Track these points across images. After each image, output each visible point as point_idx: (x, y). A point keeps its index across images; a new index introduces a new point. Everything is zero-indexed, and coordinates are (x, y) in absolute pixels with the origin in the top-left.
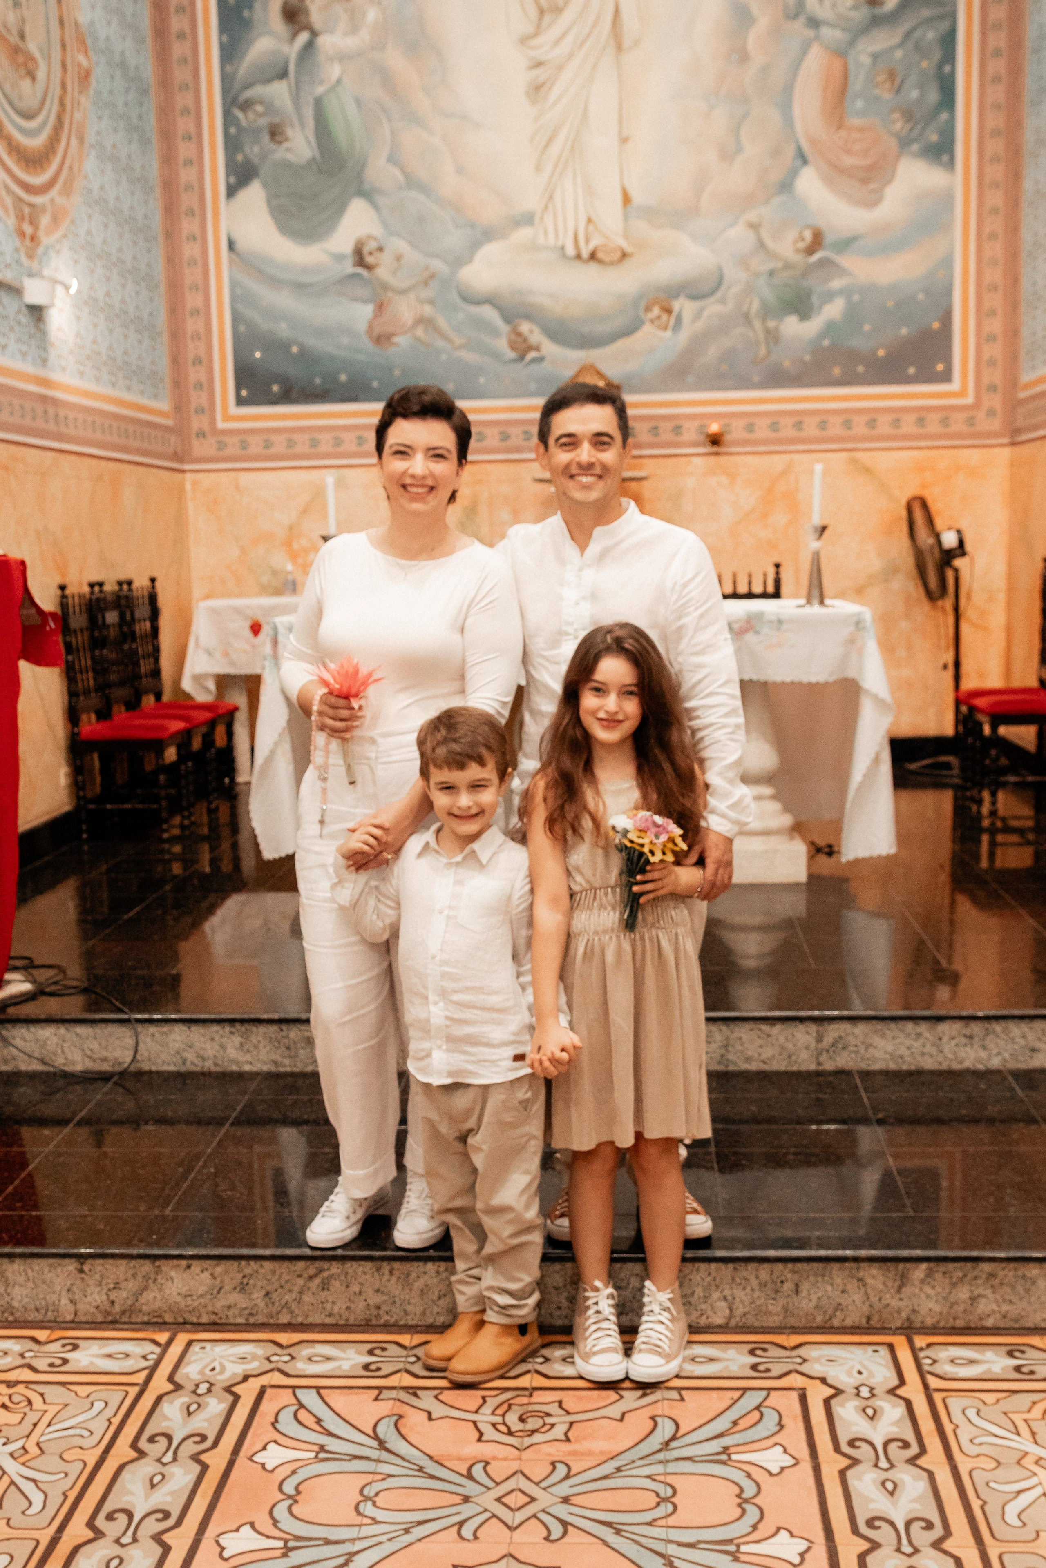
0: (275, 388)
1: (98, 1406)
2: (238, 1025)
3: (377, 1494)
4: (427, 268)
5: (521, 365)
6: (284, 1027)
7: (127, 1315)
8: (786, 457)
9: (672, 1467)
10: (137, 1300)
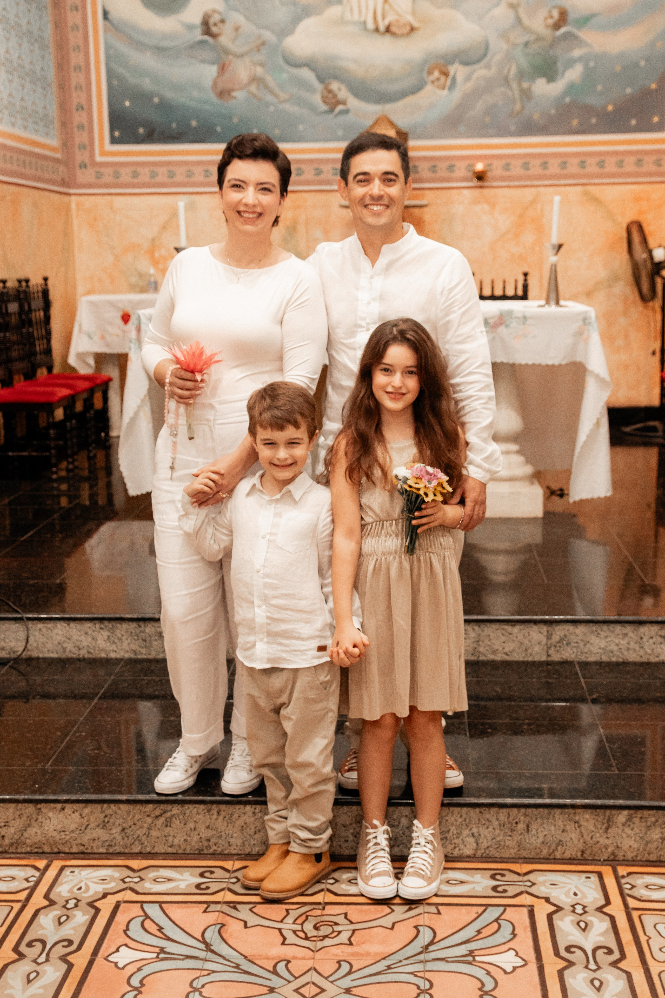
0: (141, 130)
2: (106, 623)
3: (203, 986)
4: (259, 37)
5: (331, 116)
6: (141, 624)
7: (15, 845)
8: (534, 190)
9: (430, 966)
10: (22, 835)
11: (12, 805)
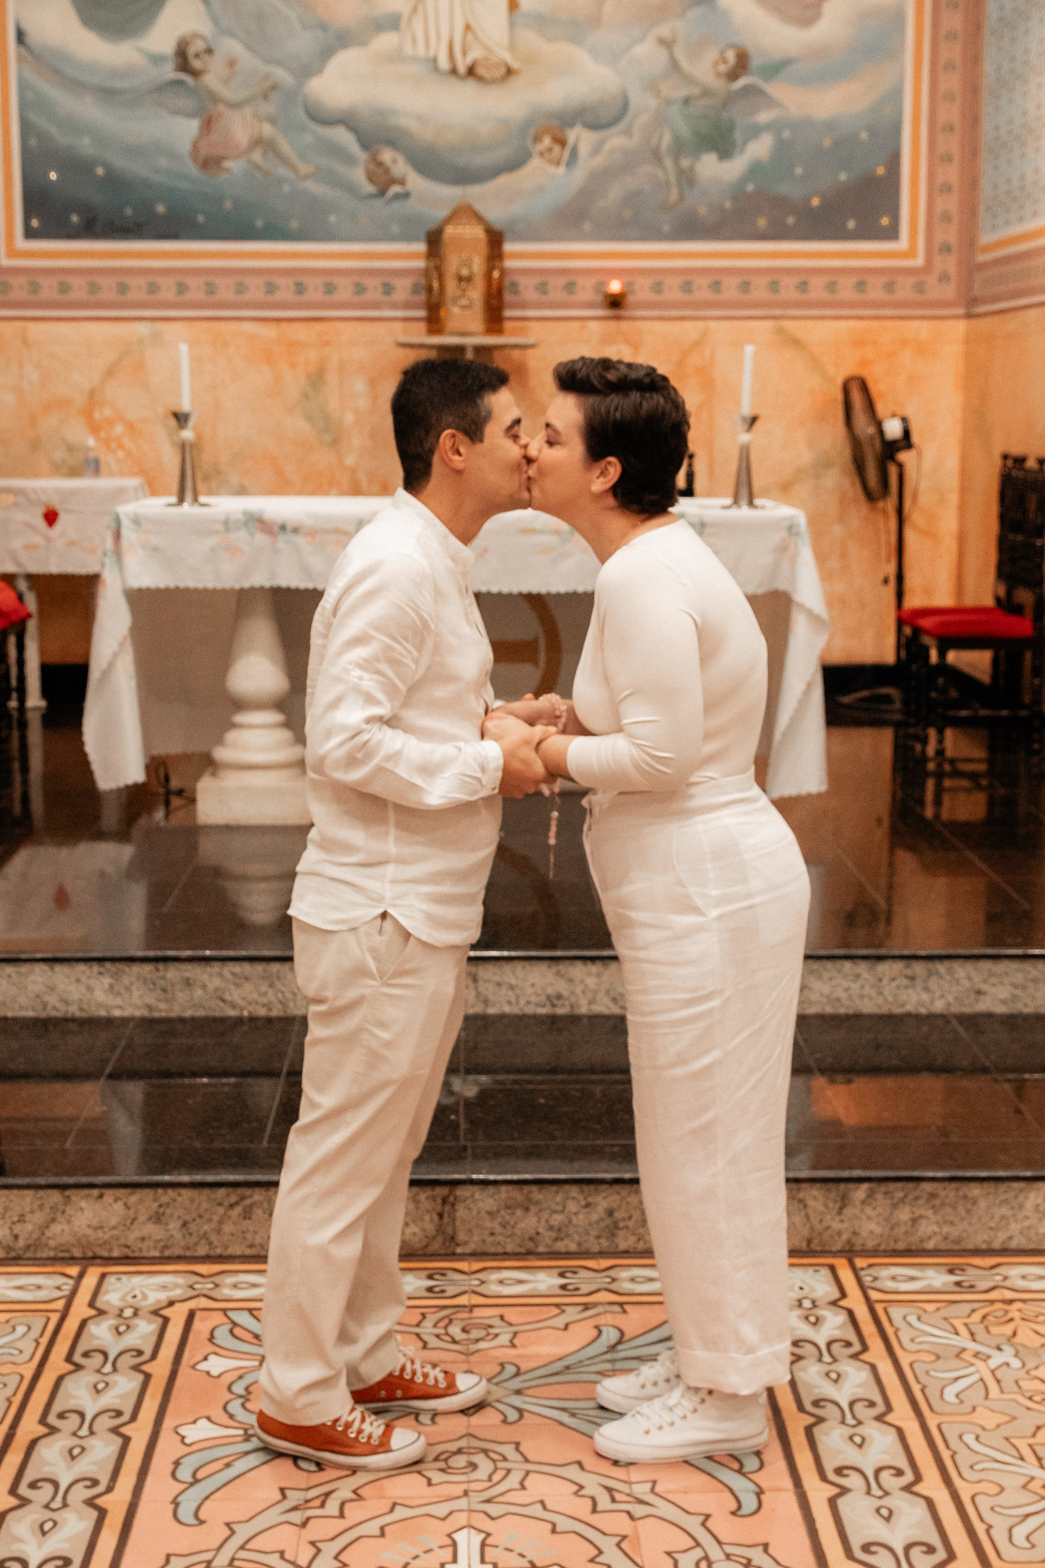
0: (75, 219)
1: (21, 1330)
2: (108, 965)
4: (267, 77)
7: (32, 1248)
8: (700, 324)
9: (620, 1365)
10: (43, 1234)
11: (30, 1193)
